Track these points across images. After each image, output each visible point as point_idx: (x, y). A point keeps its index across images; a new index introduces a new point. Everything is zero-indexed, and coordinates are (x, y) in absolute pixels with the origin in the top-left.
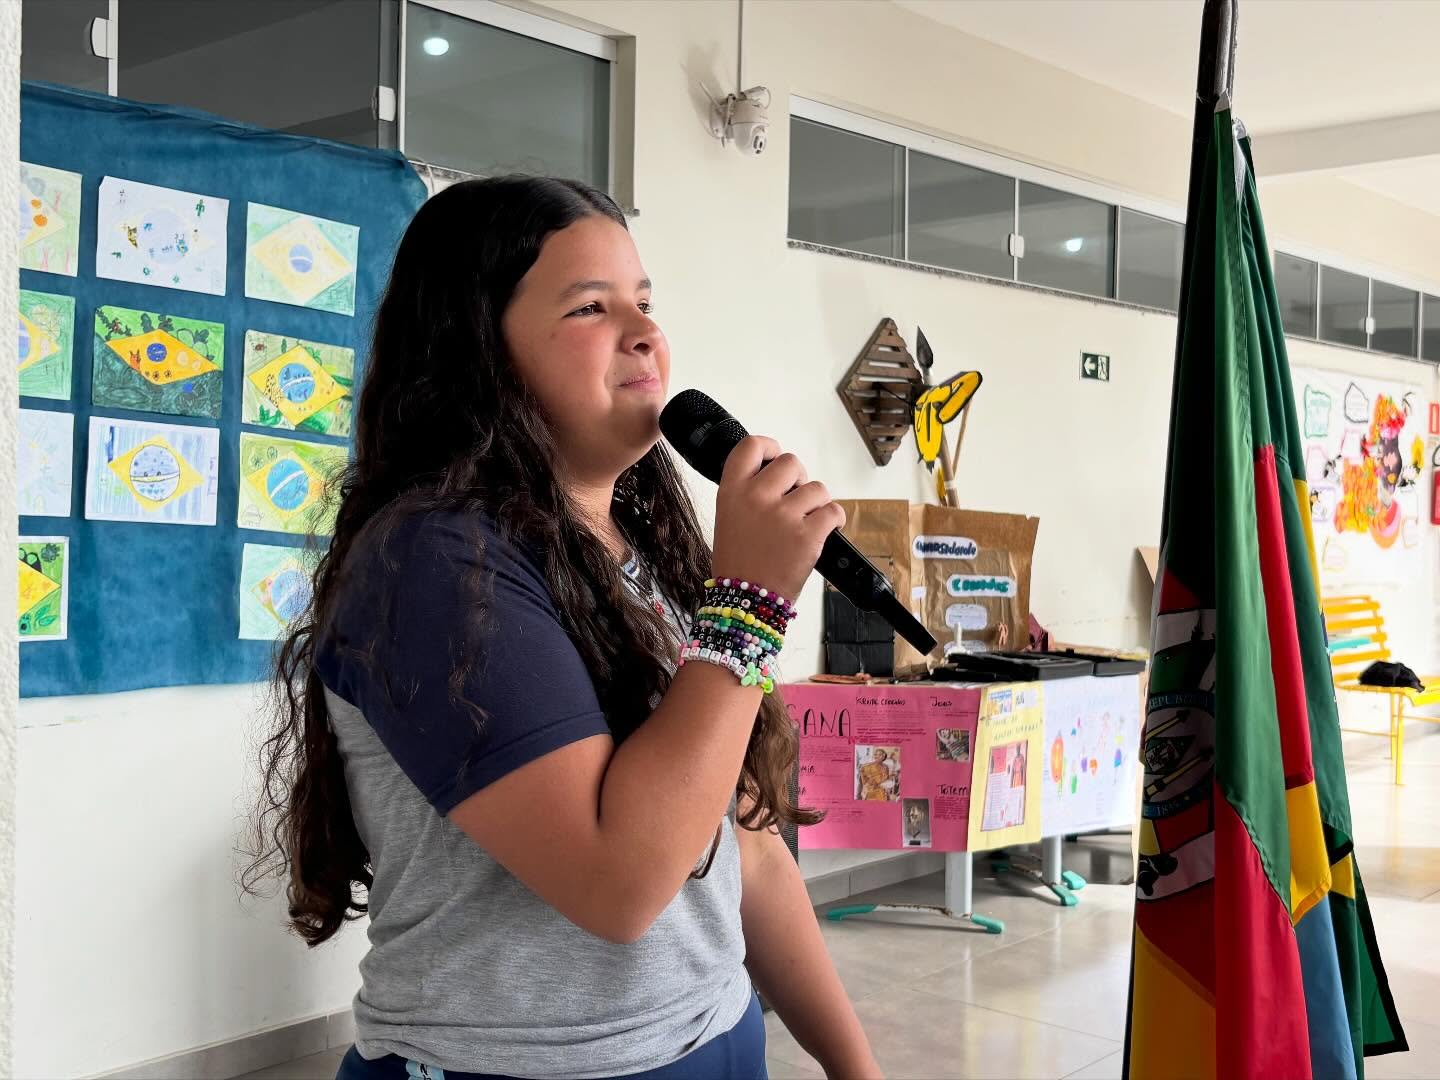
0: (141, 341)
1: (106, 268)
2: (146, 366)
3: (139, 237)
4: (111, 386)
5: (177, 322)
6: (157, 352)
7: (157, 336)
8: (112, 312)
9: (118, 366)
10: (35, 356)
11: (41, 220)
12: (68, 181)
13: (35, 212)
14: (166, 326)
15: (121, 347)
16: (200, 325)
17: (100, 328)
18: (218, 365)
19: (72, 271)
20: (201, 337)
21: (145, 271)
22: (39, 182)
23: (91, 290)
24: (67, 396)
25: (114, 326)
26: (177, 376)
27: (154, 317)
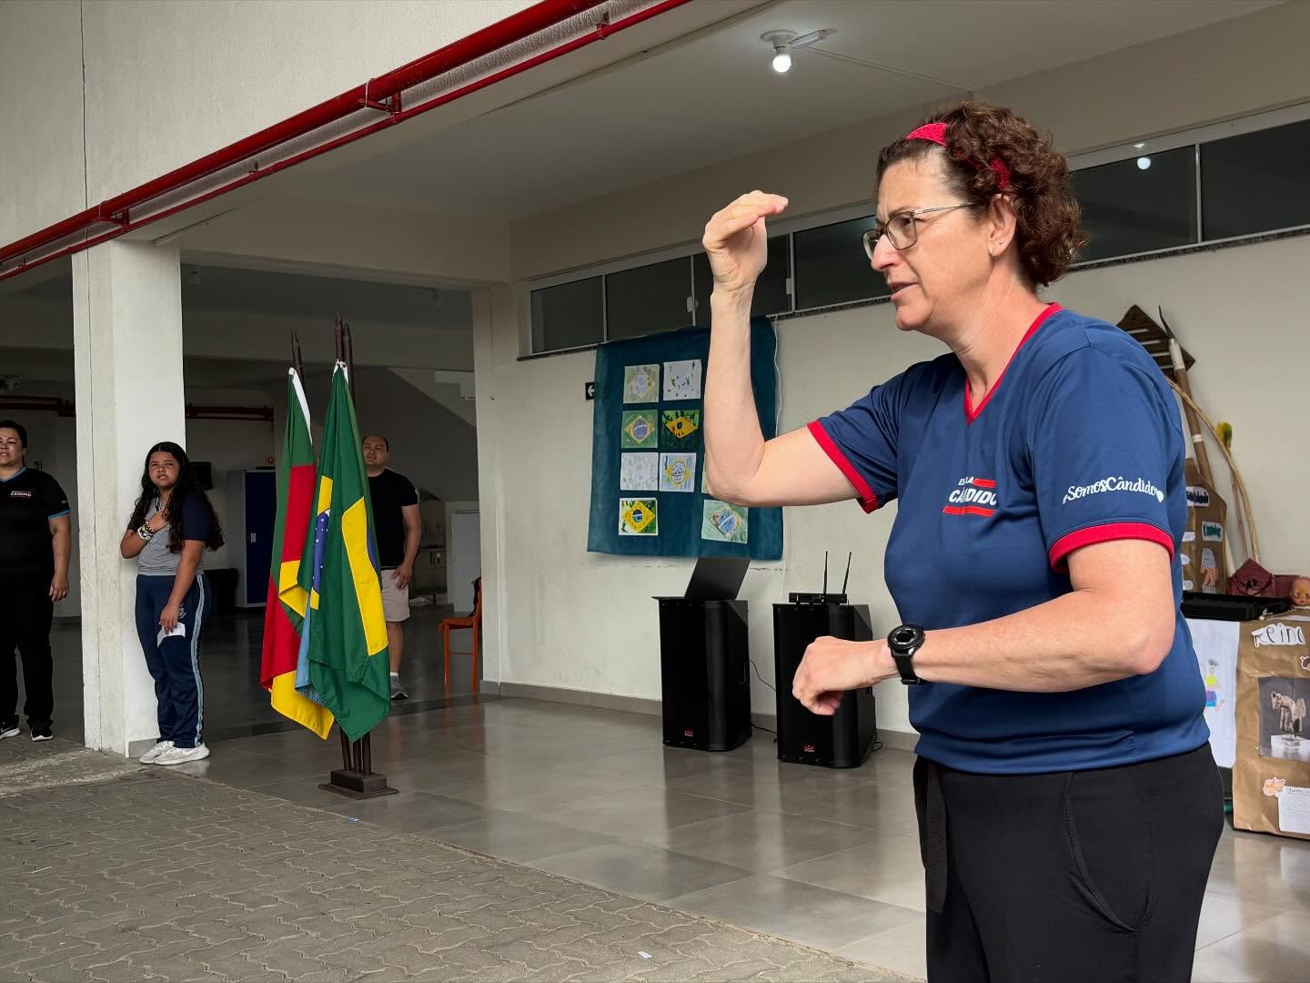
0: (675, 423)
1: (666, 398)
2: (677, 431)
3: (676, 382)
4: (666, 441)
5: (686, 412)
6: (680, 425)
7: (680, 419)
8: (668, 413)
9: (669, 433)
10: (648, 433)
11: (650, 385)
12: (656, 368)
13: (648, 381)
14: (682, 415)
15: (669, 425)
16: (691, 412)
17: (664, 419)
18: (696, 428)
19: (657, 401)
20: (692, 417)
21: (677, 395)
22: (650, 370)
23: (662, 406)
24: (656, 446)
25: (667, 418)
26: (686, 434)
27: (679, 412)
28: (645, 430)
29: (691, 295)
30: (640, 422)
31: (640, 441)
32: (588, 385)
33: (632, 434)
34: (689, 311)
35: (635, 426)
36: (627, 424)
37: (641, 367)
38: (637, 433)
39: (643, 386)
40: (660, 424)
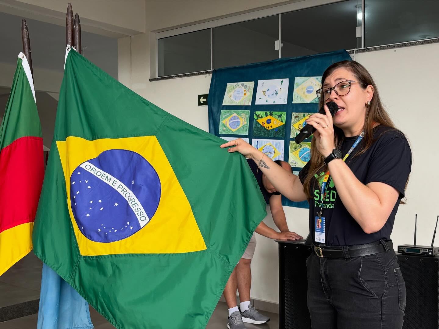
0: (265, 119)
1: (257, 103)
2: (266, 125)
3: (266, 93)
4: (257, 131)
5: (274, 113)
6: (269, 121)
7: (269, 117)
8: (258, 113)
9: (259, 126)
10: (241, 125)
11: (245, 94)
12: (251, 84)
13: (244, 92)
14: (271, 114)
15: (260, 121)
16: (280, 113)
17: (255, 117)
18: (284, 123)
19: (250, 104)
20: (280, 116)
21: (267, 101)
22: (246, 86)
23: (254, 108)
24: (247, 134)
25: (258, 116)
26: (274, 127)
27: (268, 112)
28: (238, 123)
29: (278, 39)
30: (235, 118)
31: (234, 130)
32: (200, 97)
33: (228, 125)
34: (276, 49)
35: (231, 120)
36: (224, 119)
37: (240, 84)
38: (232, 125)
39: (240, 95)
40: (251, 120)
